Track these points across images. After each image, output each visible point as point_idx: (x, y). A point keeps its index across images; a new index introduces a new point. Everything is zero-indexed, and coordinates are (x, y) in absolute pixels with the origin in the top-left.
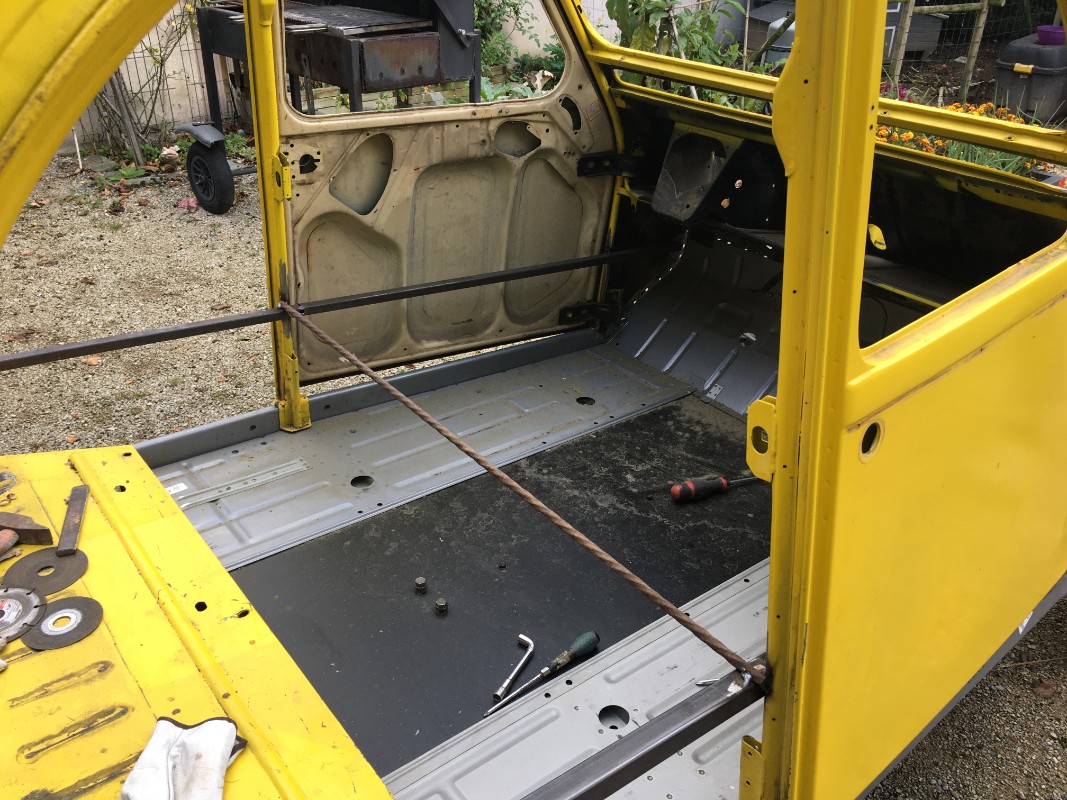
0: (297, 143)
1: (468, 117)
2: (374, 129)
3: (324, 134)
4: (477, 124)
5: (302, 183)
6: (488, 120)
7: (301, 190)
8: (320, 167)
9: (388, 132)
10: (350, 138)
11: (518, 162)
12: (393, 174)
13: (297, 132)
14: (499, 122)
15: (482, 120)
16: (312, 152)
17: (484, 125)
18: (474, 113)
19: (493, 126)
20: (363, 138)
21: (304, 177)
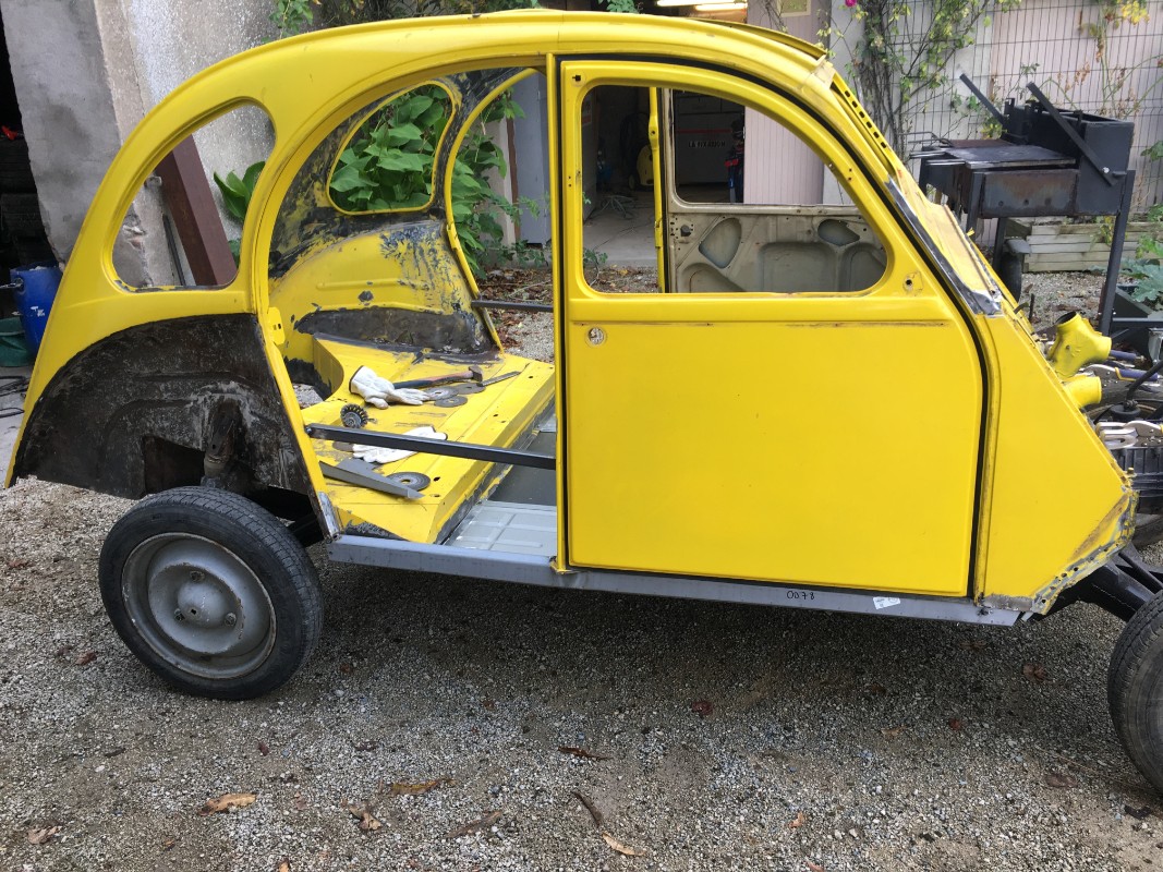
0: (680, 218)
1: (794, 213)
2: (728, 214)
3: (695, 214)
4: (804, 219)
5: (682, 242)
6: (813, 216)
7: (682, 246)
8: (693, 234)
9: (737, 217)
10: (712, 218)
11: (840, 250)
12: (741, 245)
13: (678, 211)
14: (821, 219)
15: (807, 216)
16: (689, 224)
17: (809, 220)
18: (799, 211)
19: (817, 221)
20: (720, 219)
21: (683, 238)
